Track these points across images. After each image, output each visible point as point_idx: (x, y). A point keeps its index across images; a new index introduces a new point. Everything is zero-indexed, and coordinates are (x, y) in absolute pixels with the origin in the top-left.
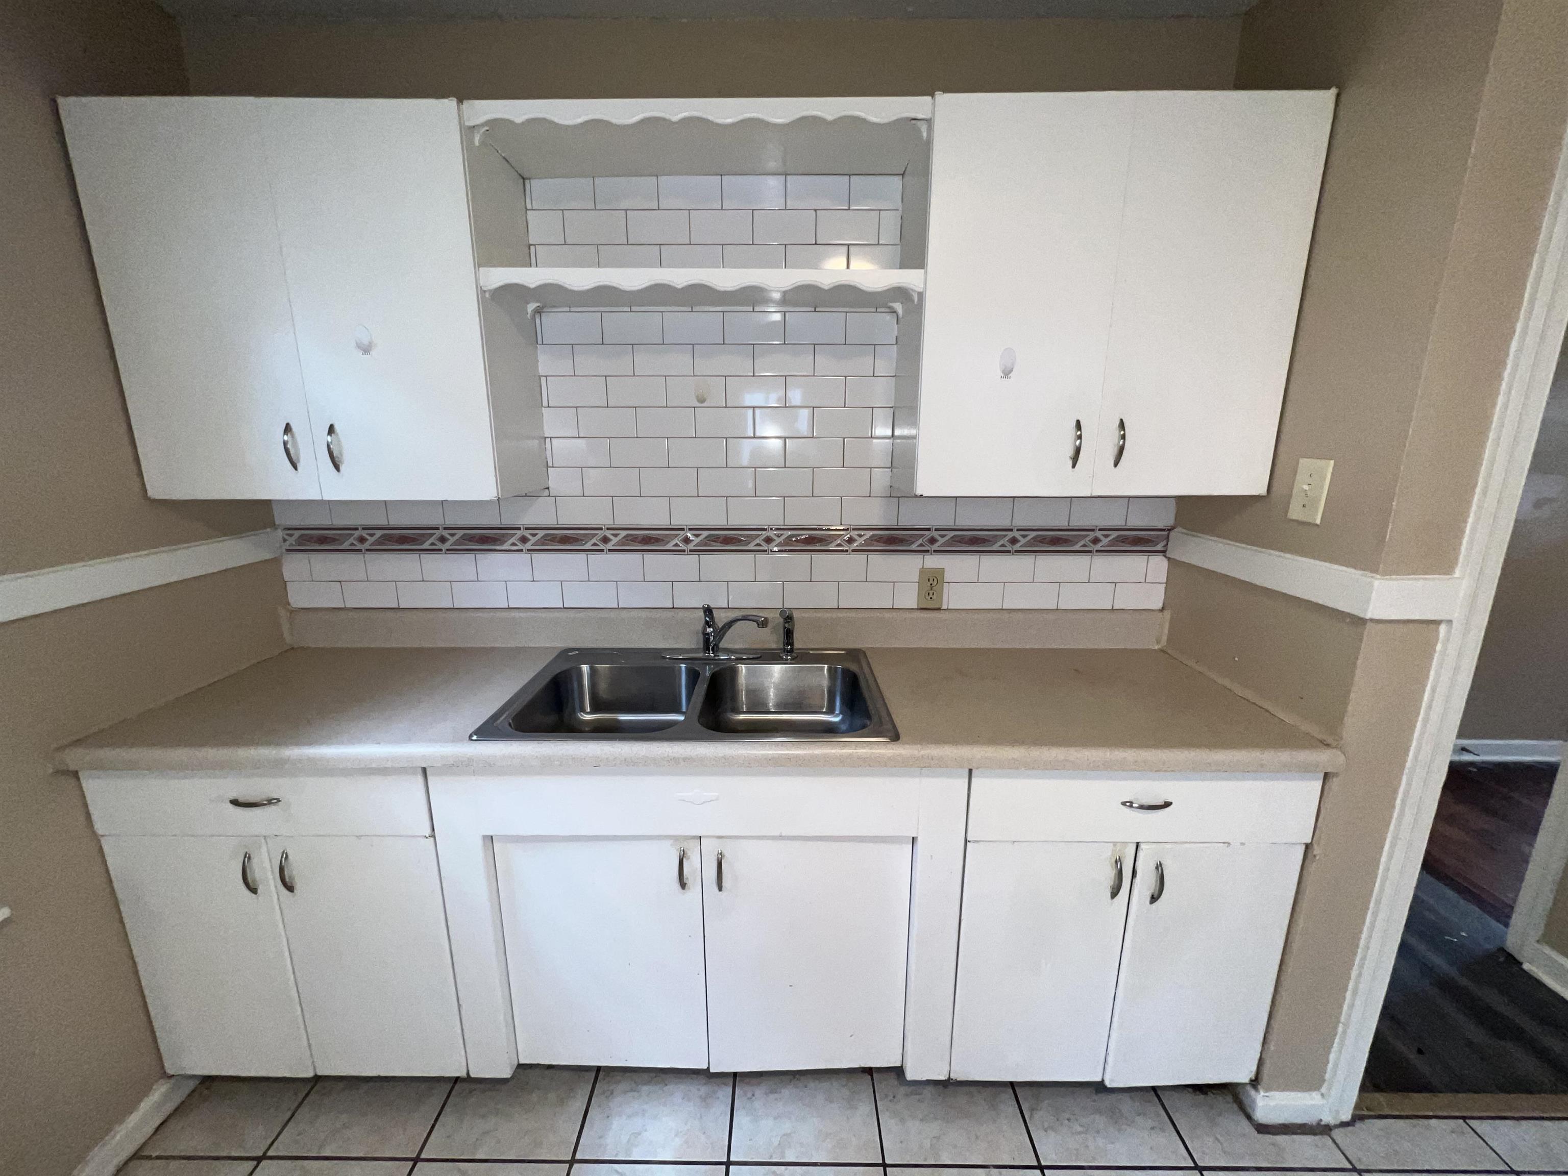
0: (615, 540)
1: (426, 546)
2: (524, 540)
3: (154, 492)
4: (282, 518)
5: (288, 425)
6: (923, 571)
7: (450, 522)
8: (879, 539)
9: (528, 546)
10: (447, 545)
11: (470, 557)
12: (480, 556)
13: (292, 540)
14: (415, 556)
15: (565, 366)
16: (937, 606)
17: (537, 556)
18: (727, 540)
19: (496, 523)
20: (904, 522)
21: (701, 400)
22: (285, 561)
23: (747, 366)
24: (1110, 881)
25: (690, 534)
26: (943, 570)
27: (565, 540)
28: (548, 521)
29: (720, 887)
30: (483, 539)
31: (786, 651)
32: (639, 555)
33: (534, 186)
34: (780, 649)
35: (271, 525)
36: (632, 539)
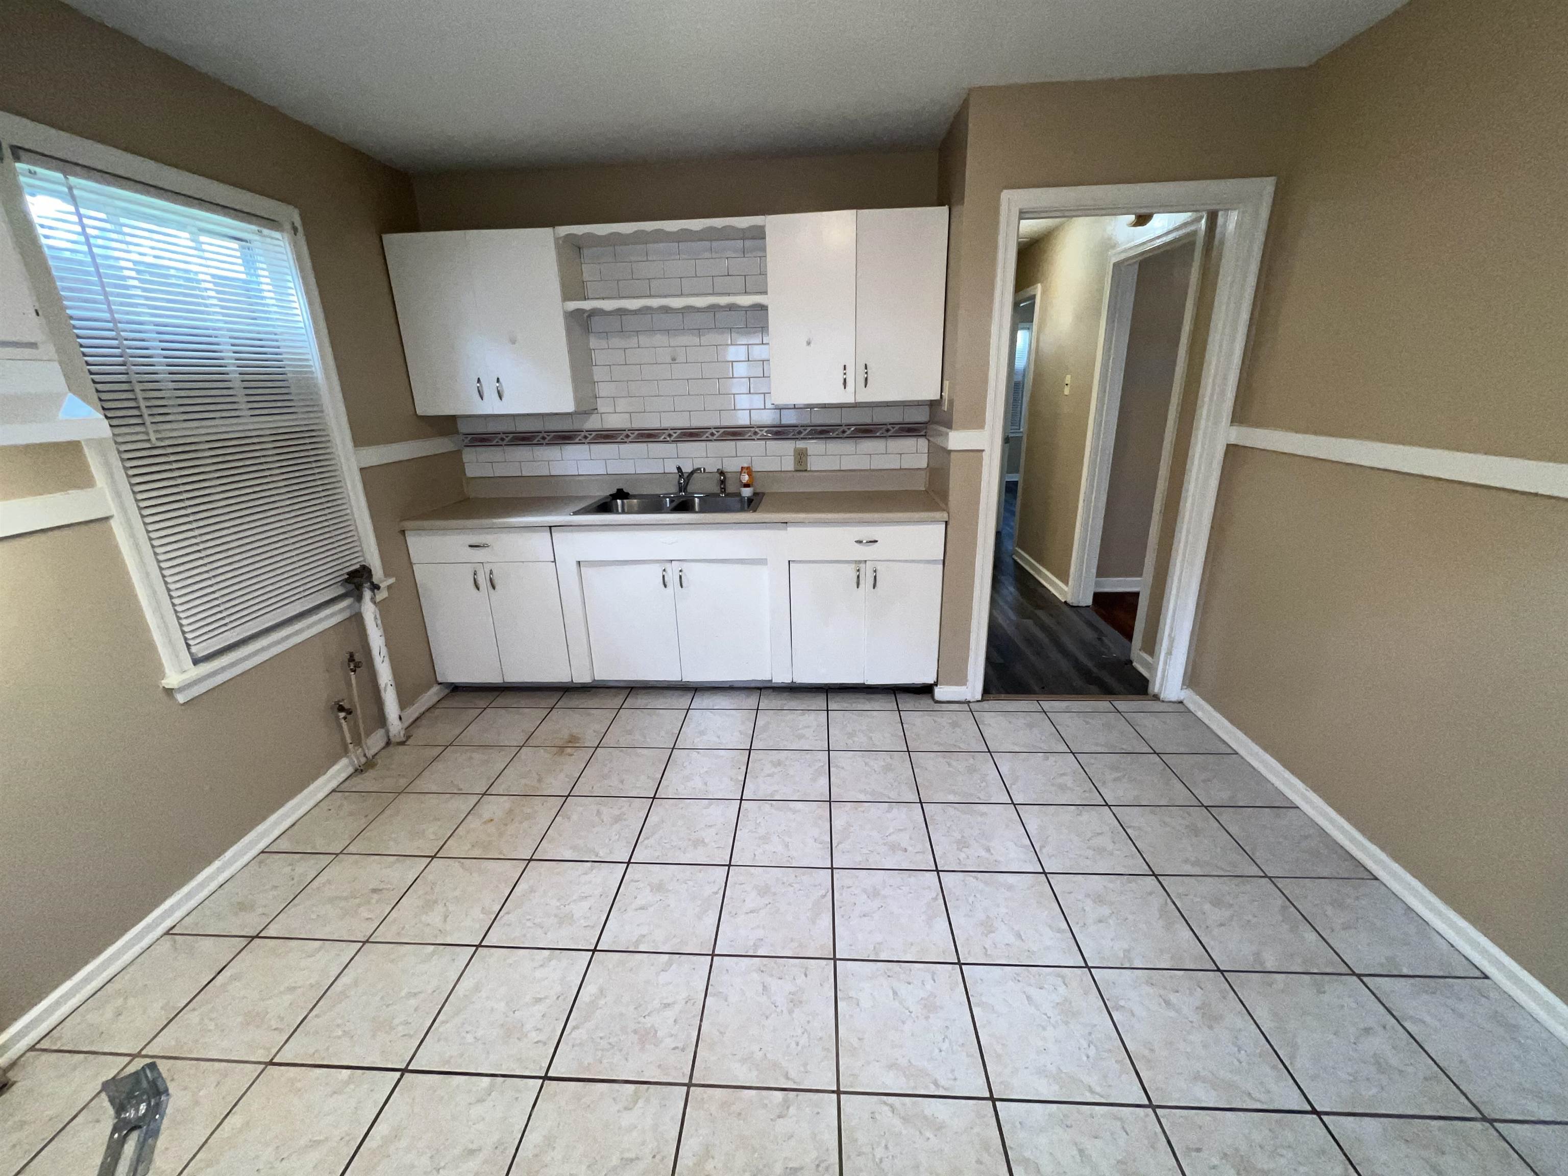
0: (632, 436)
1: (535, 442)
2: (586, 437)
4: (463, 428)
5: (479, 379)
6: (796, 450)
7: (547, 429)
8: (772, 433)
9: (588, 440)
10: (546, 441)
11: (558, 447)
12: (563, 447)
13: (466, 441)
14: (528, 448)
15: (603, 344)
17: (593, 447)
18: (691, 435)
19: (571, 428)
20: (785, 422)
21: (674, 359)
22: (464, 452)
23: (696, 340)
24: (855, 579)
25: (671, 432)
26: (806, 449)
27: (607, 436)
28: (598, 426)
29: (682, 586)
30: (565, 438)
31: (722, 492)
32: (645, 445)
33: (585, 252)
34: (719, 492)
35: (457, 432)
36: (641, 435)
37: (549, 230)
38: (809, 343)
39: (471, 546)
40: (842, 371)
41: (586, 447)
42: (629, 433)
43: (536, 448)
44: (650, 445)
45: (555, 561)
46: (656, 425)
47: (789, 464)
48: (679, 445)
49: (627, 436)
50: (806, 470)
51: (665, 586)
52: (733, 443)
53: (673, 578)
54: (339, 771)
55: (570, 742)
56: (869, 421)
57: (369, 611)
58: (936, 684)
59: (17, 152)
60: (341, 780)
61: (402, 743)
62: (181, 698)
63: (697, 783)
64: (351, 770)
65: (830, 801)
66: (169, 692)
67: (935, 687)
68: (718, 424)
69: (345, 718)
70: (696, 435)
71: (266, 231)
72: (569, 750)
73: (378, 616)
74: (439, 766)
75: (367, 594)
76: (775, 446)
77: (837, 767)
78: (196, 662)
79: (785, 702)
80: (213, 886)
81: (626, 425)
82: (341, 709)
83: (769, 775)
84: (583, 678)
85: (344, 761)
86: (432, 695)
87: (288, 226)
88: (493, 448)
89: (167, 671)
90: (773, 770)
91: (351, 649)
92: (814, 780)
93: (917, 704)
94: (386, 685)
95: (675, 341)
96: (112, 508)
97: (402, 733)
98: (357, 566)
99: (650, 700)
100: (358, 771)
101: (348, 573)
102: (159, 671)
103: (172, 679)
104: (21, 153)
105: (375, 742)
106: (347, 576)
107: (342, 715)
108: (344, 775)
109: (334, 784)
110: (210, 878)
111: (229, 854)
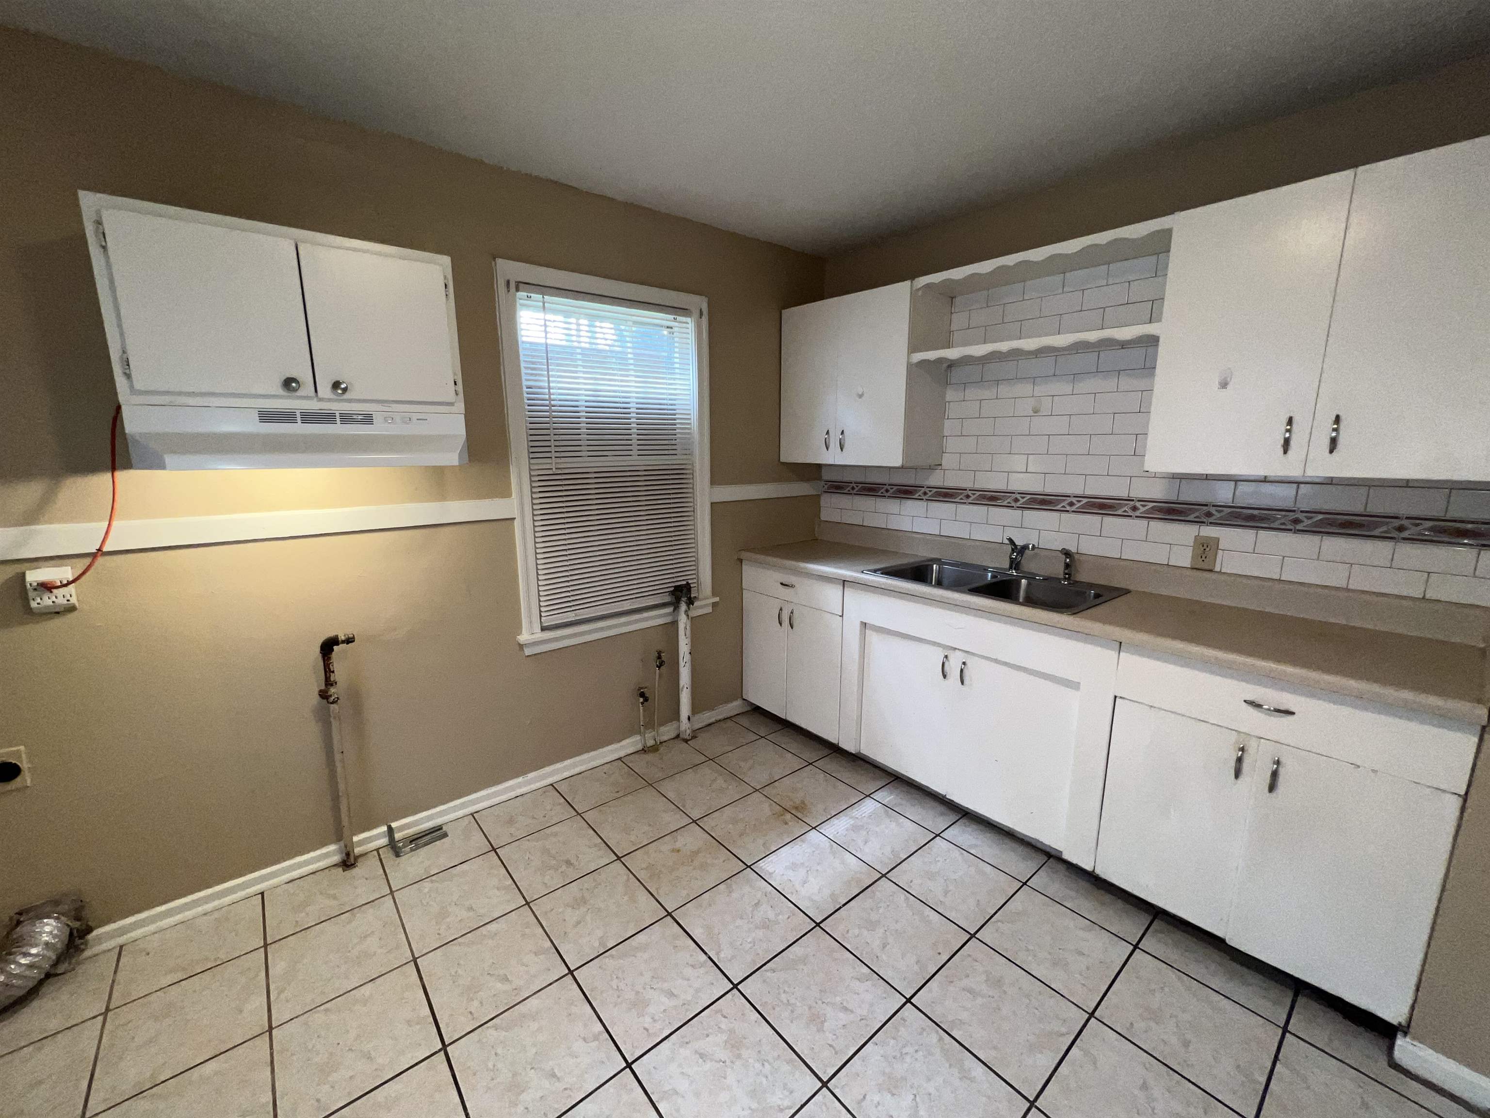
0: (973, 497)
2: (925, 494)
3: (781, 461)
4: (826, 475)
5: (828, 431)
6: (1198, 538)
8: (1160, 510)
9: (927, 497)
10: (890, 495)
11: (898, 501)
12: (903, 501)
13: (826, 487)
15: (961, 395)
16: (1210, 568)
17: (930, 504)
18: (1043, 502)
19: (914, 483)
20: (1183, 498)
21: (1036, 411)
22: (822, 498)
23: (1067, 388)
24: (1232, 763)
25: (1018, 496)
26: (1218, 539)
27: (946, 495)
28: (939, 483)
29: (962, 683)
30: (906, 492)
31: (1065, 579)
32: (986, 508)
33: (958, 300)
34: (1062, 577)
35: (820, 478)
36: (983, 497)
37: (907, 284)
38: (1224, 385)
39: (782, 584)
40: (1283, 426)
41: (923, 504)
42: (970, 493)
43: (878, 500)
44: (991, 509)
45: (842, 616)
46: (1001, 486)
47: (1183, 558)
48: (1026, 512)
49: (968, 497)
50: (1211, 571)
51: (945, 676)
52: (1099, 518)
53: (954, 668)
54: (629, 745)
55: (796, 808)
56: (1359, 508)
57: (683, 621)
58: (1404, 1029)
59: (519, 286)
60: (629, 752)
61: (686, 741)
62: (528, 652)
63: (874, 939)
64: (640, 747)
65: (1032, 1104)
66: (521, 647)
67: (1399, 1036)
68: (1079, 492)
69: (642, 703)
70: (1049, 503)
71: (679, 318)
72: (788, 816)
73: (688, 628)
74: (690, 775)
75: (683, 607)
76: (1161, 529)
77: (1087, 1053)
78: (543, 629)
79: (1073, 894)
80: (513, 794)
81: (968, 485)
82: (642, 695)
83: (970, 991)
84: (848, 746)
85: (637, 738)
86: (734, 707)
87: (696, 314)
88: (842, 495)
89: (524, 630)
90: (984, 987)
91: (659, 648)
92: (1032, 1048)
93: (1336, 1043)
94: (683, 686)
95: (1039, 390)
96: (515, 513)
97: (688, 732)
98: (684, 583)
99: (904, 802)
100: (644, 750)
101: (675, 587)
102: (518, 629)
103: (524, 637)
104: (521, 285)
105: (667, 732)
106: (672, 589)
107: (641, 700)
108: (631, 750)
109: (622, 754)
110: (512, 788)
111: (531, 775)
